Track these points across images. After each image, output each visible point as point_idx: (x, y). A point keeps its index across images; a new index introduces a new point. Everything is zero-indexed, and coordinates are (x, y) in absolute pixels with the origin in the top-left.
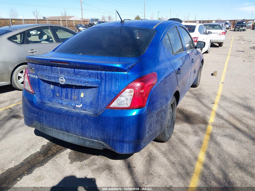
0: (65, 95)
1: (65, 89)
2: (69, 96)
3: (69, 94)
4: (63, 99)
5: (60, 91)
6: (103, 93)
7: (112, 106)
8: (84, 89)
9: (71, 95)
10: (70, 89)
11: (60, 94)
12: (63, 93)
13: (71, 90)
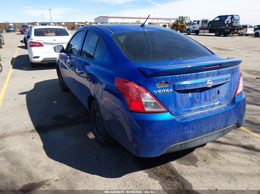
0: (204, 99)
1: (203, 93)
2: (208, 98)
3: (208, 96)
4: (202, 104)
5: (199, 95)
6: (233, 84)
7: (237, 93)
8: (219, 87)
9: (209, 96)
10: (208, 90)
11: (199, 99)
12: (202, 97)
13: (209, 92)
